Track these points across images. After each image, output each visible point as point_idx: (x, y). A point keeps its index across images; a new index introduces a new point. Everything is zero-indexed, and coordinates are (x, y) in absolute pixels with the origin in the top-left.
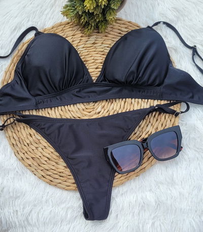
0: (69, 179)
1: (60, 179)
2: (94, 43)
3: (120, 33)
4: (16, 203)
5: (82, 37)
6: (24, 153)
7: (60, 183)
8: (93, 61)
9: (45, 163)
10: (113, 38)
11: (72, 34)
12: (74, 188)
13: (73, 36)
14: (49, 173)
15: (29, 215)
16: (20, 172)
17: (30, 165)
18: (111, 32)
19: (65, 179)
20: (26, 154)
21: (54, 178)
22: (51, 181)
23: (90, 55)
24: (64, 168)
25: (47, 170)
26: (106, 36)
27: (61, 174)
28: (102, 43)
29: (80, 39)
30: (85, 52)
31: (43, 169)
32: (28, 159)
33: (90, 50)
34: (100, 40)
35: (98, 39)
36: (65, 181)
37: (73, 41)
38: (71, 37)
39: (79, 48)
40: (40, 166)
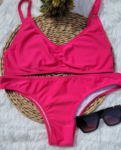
0: (39, 115)
1: (33, 115)
2: (64, 30)
3: (81, 25)
4: (5, 126)
5: (57, 25)
6: (13, 96)
7: (33, 117)
8: (62, 42)
9: (25, 104)
10: (77, 28)
11: (51, 22)
12: (42, 122)
13: (51, 23)
14: (27, 110)
16: (9, 107)
17: (16, 104)
18: (76, 24)
19: (37, 115)
20: (14, 97)
23: (61, 38)
26: (72, 26)
27: (34, 112)
28: (69, 31)
29: (55, 26)
30: (58, 35)
31: (24, 107)
32: (15, 100)
33: (61, 35)
34: (68, 29)
35: (67, 28)
36: (37, 117)
37: (51, 27)
38: (50, 24)
39: (54, 33)
40: (22, 105)
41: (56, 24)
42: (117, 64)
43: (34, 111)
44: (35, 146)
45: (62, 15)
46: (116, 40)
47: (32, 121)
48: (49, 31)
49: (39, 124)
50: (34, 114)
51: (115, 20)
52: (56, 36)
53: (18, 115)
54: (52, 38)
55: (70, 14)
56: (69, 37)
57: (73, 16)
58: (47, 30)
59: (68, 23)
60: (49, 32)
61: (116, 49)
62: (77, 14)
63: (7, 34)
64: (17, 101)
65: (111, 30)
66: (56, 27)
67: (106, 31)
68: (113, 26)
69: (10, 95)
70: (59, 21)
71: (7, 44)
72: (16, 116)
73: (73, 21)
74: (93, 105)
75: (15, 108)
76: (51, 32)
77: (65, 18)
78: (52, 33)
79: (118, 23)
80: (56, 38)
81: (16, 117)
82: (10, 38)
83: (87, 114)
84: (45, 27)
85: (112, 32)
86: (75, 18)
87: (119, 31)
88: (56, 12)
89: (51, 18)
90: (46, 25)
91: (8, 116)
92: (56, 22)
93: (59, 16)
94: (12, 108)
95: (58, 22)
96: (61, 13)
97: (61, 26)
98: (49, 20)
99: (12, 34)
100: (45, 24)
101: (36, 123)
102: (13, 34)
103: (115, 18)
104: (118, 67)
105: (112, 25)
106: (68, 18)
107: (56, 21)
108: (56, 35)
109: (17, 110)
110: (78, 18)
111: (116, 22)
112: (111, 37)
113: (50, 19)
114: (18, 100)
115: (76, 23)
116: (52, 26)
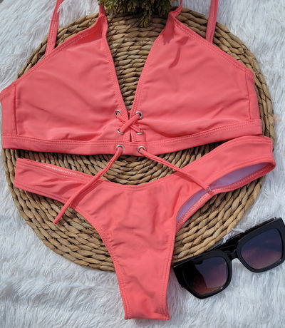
0: (82, 249)
5: (138, 36)
6: (25, 201)
7: (68, 253)
9: (52, 219)
11: (125, 30)
12: (88, 264)
13: (125, 33)
14: (55, 235)
16: (15, 225)
17: (31, 220)
19: (76, 248)
20: (27, 202)
21: (61, 244)
22: (56, 247)
24: (77, 232)
25: (54, 231)
27: (72, 240)
29: (134, 39)
30: (138, 61)
31: (48, 228)
32: (29, 209)
36: (76, 252)
37: (124, 42)
38: (122, 35)
39: (130, 55)
40: (44, 222)
41: (137, 33)
42: (279, 139)
43: (71, 237)
44: (68, 320)
45: (150, 13)
46: (282, 79)
47: (65, 260)
48: (118, 52)
49: (80, 269)
50: (70, 246)
52: (135, 65)
53: (33, 246)
54: (125, 69)
58: (116, 48)
60: (119, 54)
61: (278, 101)
63: (22, 55)
64: (34, 211)
65: (270, 54)
66: (136, 41)
67: (259, 56)
68: (275, 44)
69: (19, 198)
70: (144, 27)
72: (30, 246)
74: (212, 235)
76: (122, 54)
77: (157, 20)
78: (125, 56)
80: (134, 69)
81: (29, 250)
82: (28, 65)
83: (195, 254)
85: (272, 57)
88: (136, 7)
89: (127, 20)
90: (114, 37)
91: (12, 246)
92: (137, 29)
93: (143, 15)
94: (22, 227)
95: (142, 29)
96: (147, 8)
97: (148, 39)
98: (121, 25)
99: (34, 56)
100: (111, 33)
101: (73, 266)
102: (36, 56)
104: (280, 145)
105: (273, 40)
107: (137, 27)
108: (133, 61)
109: (32, 234)
112: (270, 69)
113: (123, 21)
114: (36, 209)
116: (126, 39)
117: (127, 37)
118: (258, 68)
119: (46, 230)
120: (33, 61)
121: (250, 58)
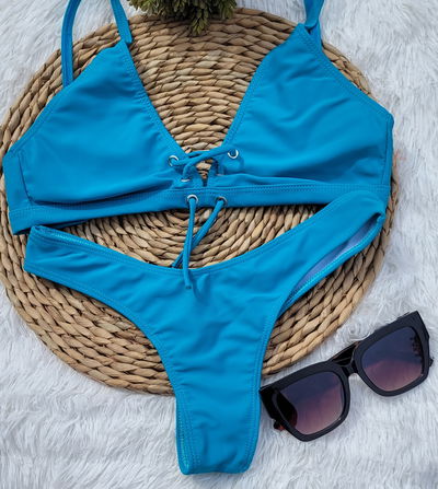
1: (97, 360)
2: (214, 67)
5: (188, 50)
6: (26, 293)
7: (96, 368)
8: (207, 105)
9: (70, 319)
10: (259, 60)
11: (169, 42)
12: (127, 383)
13: (169, 45)
14: (75, 343)
15: (19, 427)
16: (12, 332)
17: (35, 321)
18: (256, 47)
19: (109, 360)
20: (30, 295)
21: (86, 356)
22: (78, 361)
23: (203, 93)
24: (111, 336)
25: (73, 336)
26: (243, 54)
27: (103, 350)
28: (232, 69)
29: (184, 54)
30: (192, 84)
31: (63, 332)
32: (32, 306)
33: (203, 82)
34: (229, 62)
35: (225, 59)
36: (109, 366)
37: (168, 58)
38: (165, 49)
39: (178, 76)
40: (57, 325)
41: (188, 45)
43: (101, 345)
45: (206, 14)
46: (401, 102)
47: (91, 382)
48: (162, 72)
49: (117, 394)
50: (100, 357)
51: (395, 32)
52: (187, 89)
53: (42, 362)
54: (172, 95)
55: (238, 15)
56: (231, 91)
57: (247, 22)
58: (156, 66)
59: (227, 44)
60: (162, 75)
61: (399, 133)
62: (262, 14)
63: (15, 83)
64: (41, 309)
65: (381, 68)
66: (186, 57)
67: (366, 71)
69: (16, 290)
70: (197, 36)
71: (12, 114)
72: (36, 363)
73: (248, 37)
74: (316, 329)
75: (32, 334)
76: (167, 75)
77: (217, 27)
78: (172, 78)
79: (407, 43)
80: (186, 95)
81: (34, 369)
82: (25, 96)
83: (294, 359)
84: (147, 57)
85: (385, 73)
86: (254, 28)
87: (410, 69)
88: (186, 4)
89: (172, 28)
90: (153, 52)
91: (7, 364)
92: (187, 39)
93: (195, 17)
94: (22, 336)
95: (194, 40)
96: (202, 6)
97: (203, 53)
98: (163, 34)
99: (33, 82)
100: (148, 46)
101: (105, 391)
102: (37, 82)
103: (398, 27)
104: (407, 192)
105: (385, 49)
106: (230, 28)
107: (188, 36)
108: (184, 84)
109: (39, 345)
110: (264, 27)
111: (401, 40)
112: (383, 89)
113: (166, 30)
114: (43, 305)
115: (256, 43)
116: (172, 55)
117: (173, 51)
118: (366, 87)
119: (60, 335)
120: (33, 89)
121: (354, 73)
